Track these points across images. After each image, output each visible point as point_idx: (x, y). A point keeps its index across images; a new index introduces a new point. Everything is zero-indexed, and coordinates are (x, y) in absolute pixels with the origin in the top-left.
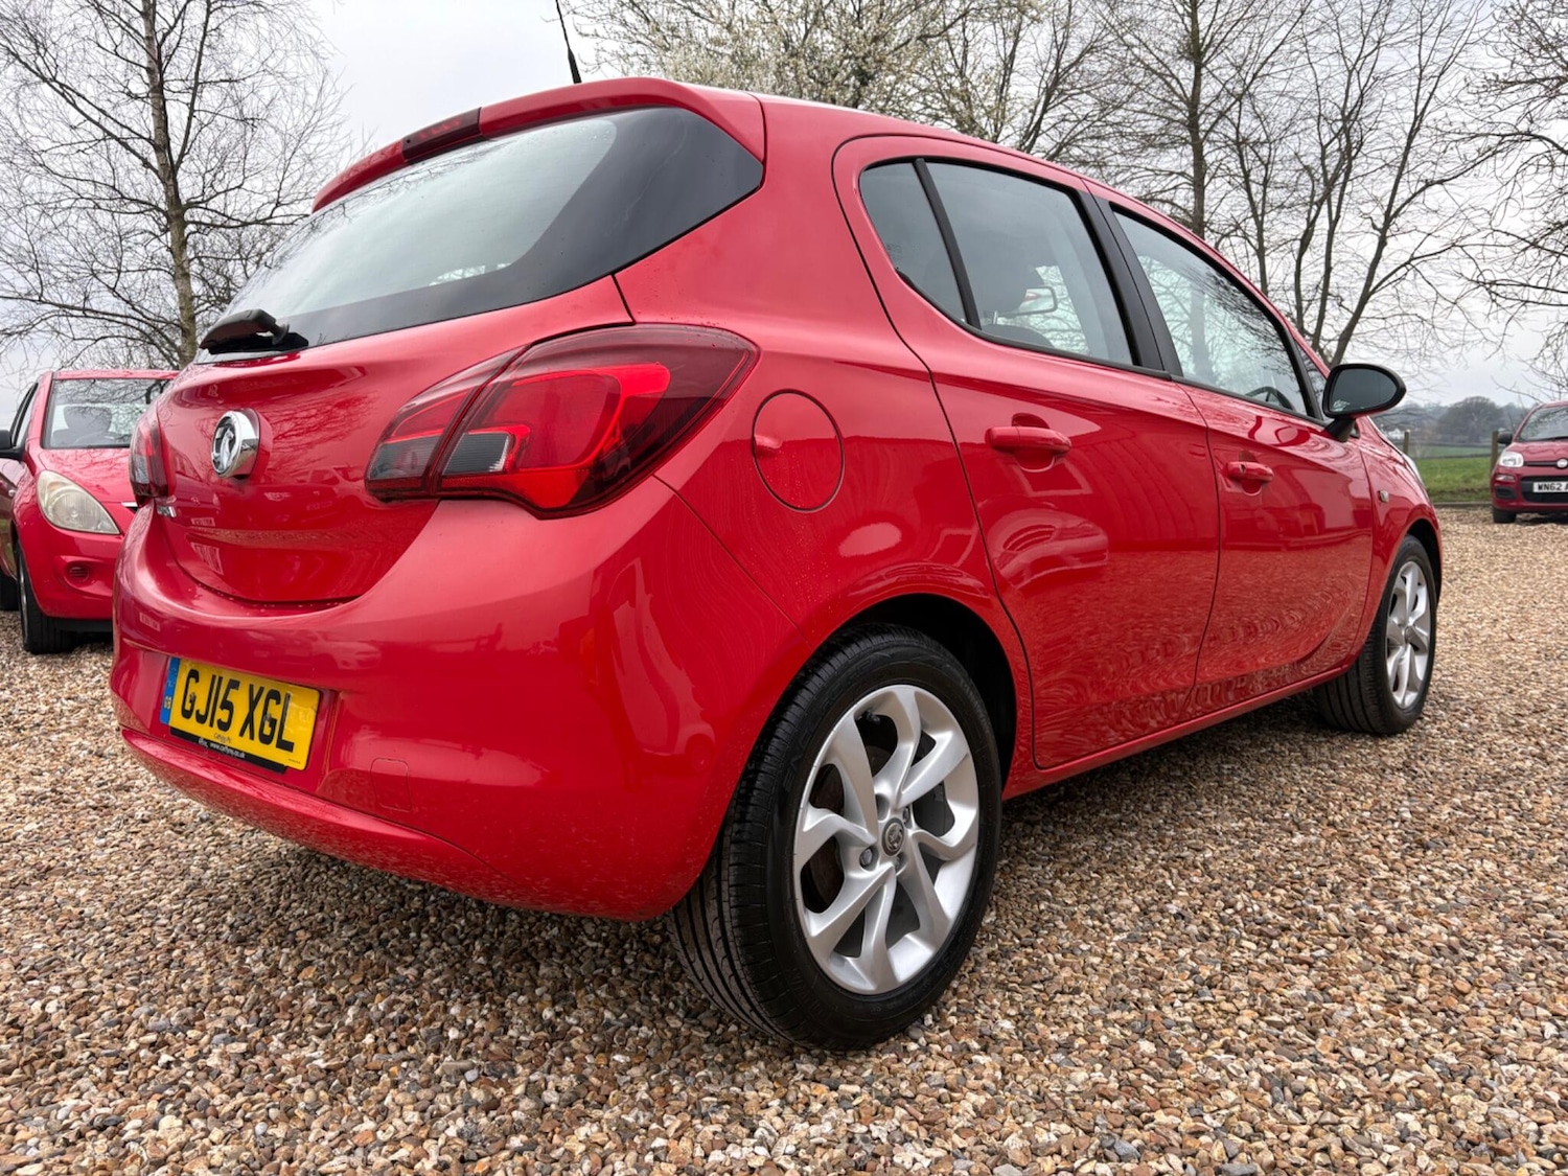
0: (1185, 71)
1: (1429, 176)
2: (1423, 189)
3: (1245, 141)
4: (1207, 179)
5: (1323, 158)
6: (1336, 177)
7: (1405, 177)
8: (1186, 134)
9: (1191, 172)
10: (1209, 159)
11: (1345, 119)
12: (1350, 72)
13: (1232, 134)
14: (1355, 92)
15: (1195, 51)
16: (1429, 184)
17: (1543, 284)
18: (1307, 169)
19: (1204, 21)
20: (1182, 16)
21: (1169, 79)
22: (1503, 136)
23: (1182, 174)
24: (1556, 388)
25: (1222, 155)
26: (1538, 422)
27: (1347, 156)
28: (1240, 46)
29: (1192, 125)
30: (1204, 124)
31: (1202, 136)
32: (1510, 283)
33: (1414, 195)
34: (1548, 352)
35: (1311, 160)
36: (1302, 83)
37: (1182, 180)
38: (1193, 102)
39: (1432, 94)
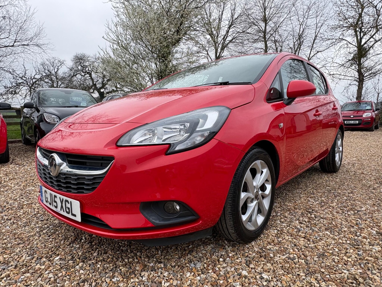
0: (263, 25)
1: (318, 50)
2: (316, 53)
3: (277, 41)
4: (268, 50)
5: (294, 45)
6: (297, 49)
7: (312, 50)
8: (263, 40)
9: (264, 48)
10: (268, 45)
11: (299, 36)
12: (301, 25)
13: (273, 39)
14: (302, 30)
15: (265, 20)
16: (318, 52)
17: (344, 75)
18: (291, 48)
19: (267, 13)
20: (262, 12)
21: (259, 26)
22: (336, 39)
23: (262, 49)
24: (347, 99)
25: (271, 45)
26: (345, 107)
27: (300, 45)
28: (275, 20)
29: (265, 37)
30: (267, 37)
31: (267, 40)
32: (337, 74)
33: (315, 54)
34: (345, 91)
35: (292, 46)
36: (289, 28)
37: (262, 50)
38: (265, 32)
39: (319, 31)
